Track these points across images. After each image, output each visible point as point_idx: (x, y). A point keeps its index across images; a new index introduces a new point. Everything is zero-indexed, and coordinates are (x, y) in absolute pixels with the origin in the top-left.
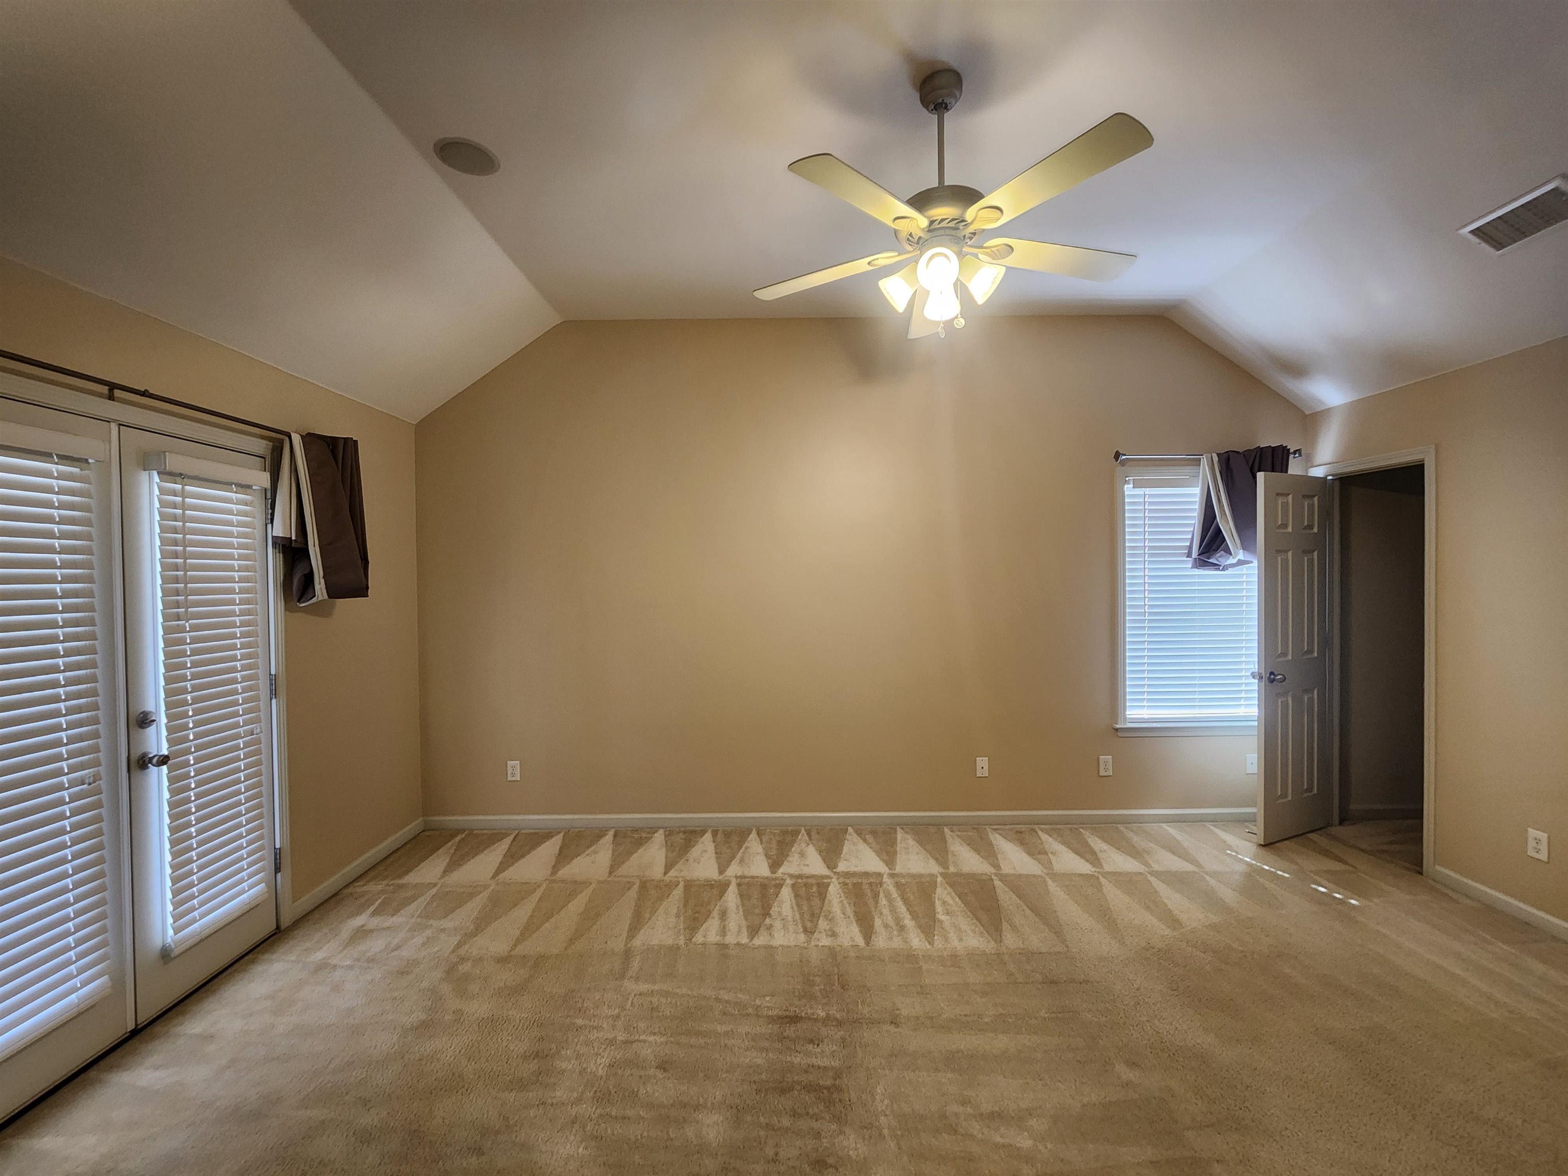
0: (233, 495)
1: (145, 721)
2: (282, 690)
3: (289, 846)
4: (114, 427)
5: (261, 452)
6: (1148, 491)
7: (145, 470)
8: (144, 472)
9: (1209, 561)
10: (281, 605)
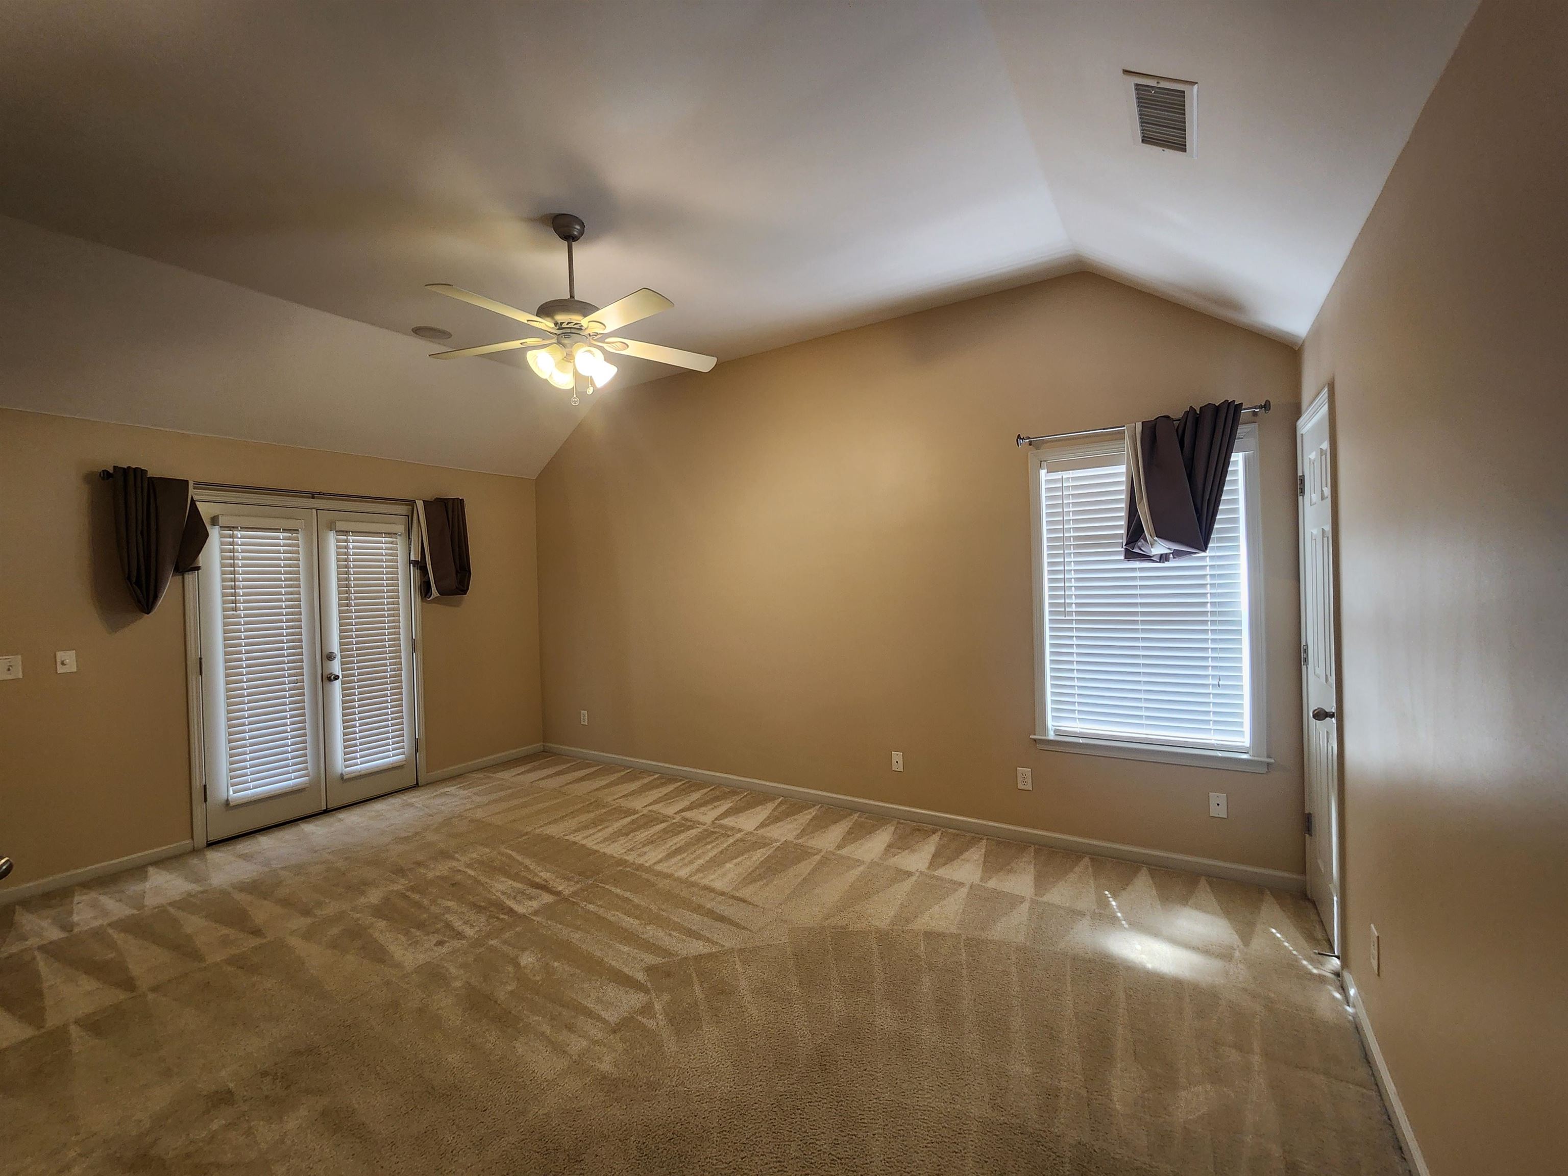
0: (383, 539)
1: (330, 657)
2: (419, 646)
3: (424, 739)
4: (314, 511)
5: (404, 513)
6: (1066, 475)
7: (331, 530)
8: (330, 532)
9: (1134, 551)
10: (419, 600)
